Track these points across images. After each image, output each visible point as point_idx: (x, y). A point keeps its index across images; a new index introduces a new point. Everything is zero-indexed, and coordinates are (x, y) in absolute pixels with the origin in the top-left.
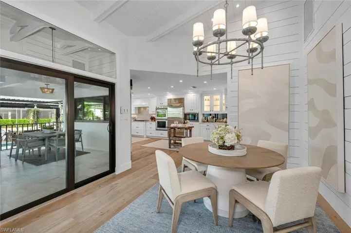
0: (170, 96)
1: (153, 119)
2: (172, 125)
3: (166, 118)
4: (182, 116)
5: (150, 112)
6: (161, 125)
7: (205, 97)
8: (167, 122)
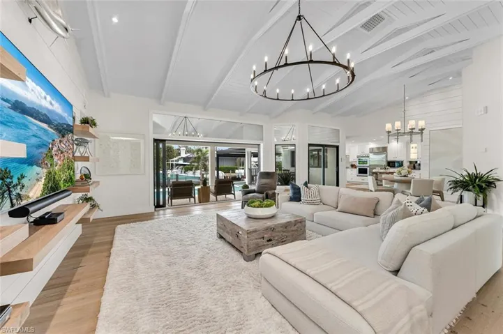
0: (373, 145)
1: (353, 166)
2: (374, 171)
3: (368, 165)
4: (385, 163)
5: (351, 160)
6: (363, 171)
7: (412, 145)
8: (368, 169)
